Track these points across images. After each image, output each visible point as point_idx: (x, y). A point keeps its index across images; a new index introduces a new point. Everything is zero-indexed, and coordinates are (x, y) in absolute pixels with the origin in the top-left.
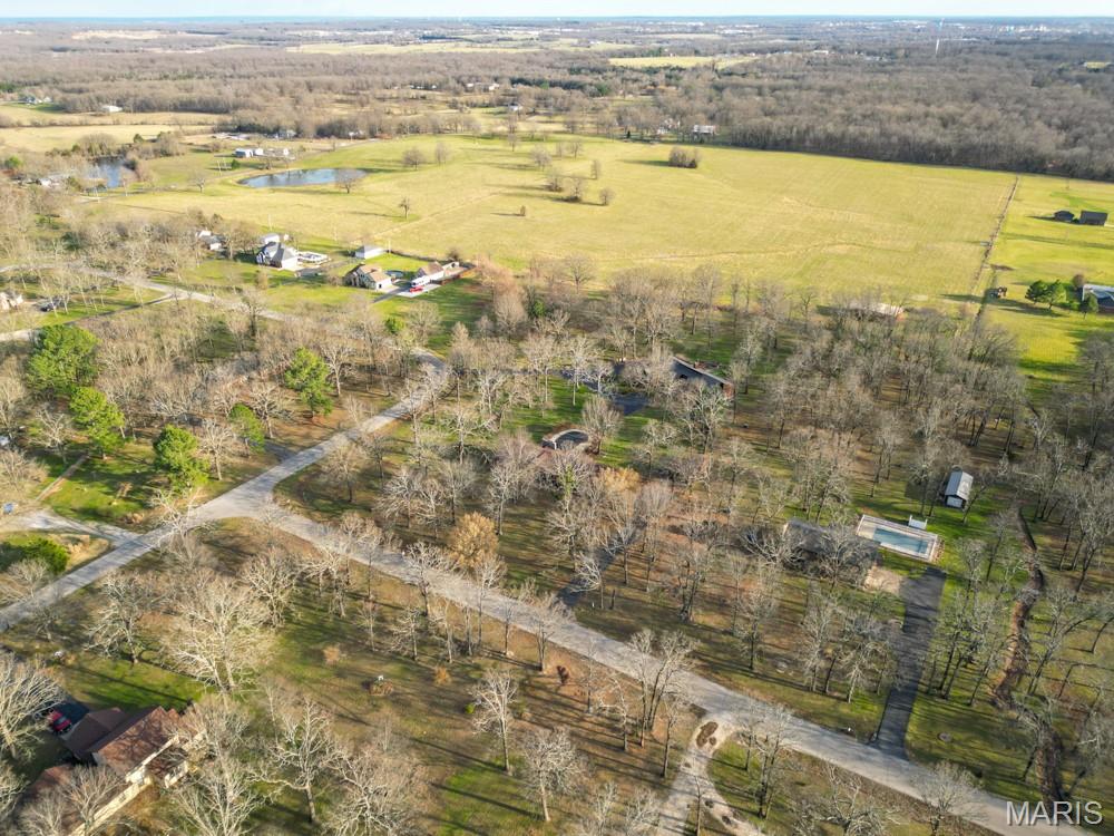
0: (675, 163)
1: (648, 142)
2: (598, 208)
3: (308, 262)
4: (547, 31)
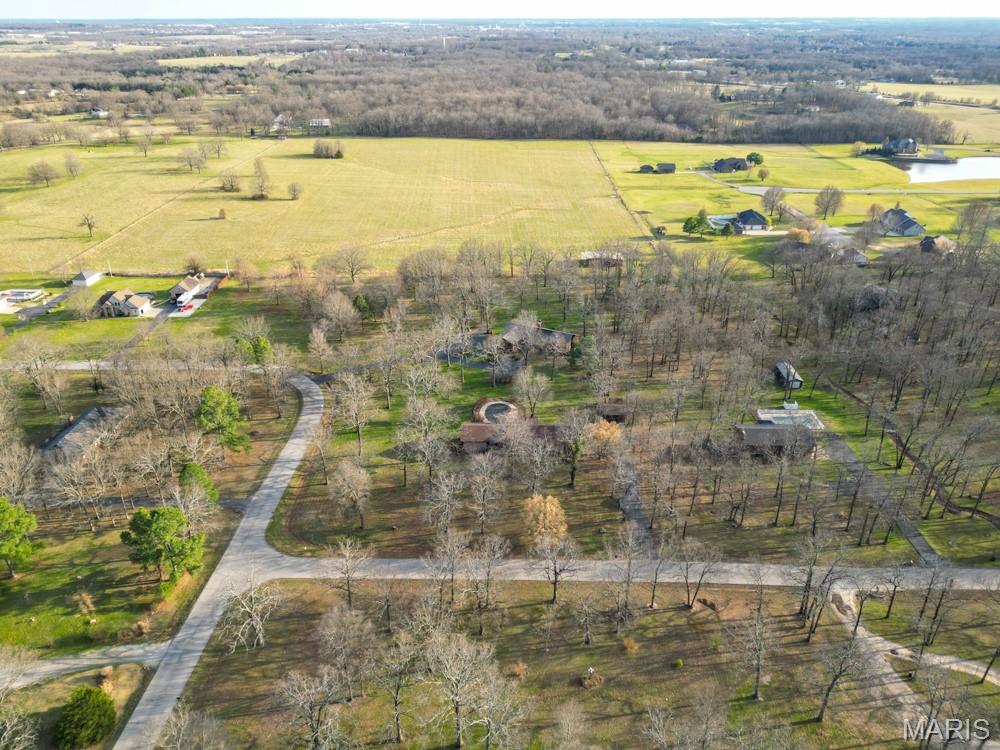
0: (319, 154)
1: (276, 137)
2: (290, 202)
3: (23, 301)
4: (51, 33)
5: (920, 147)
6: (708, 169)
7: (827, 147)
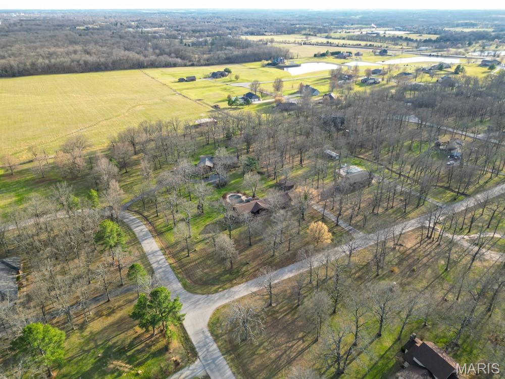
5: (285, 61)
6: (209, 77)
7: (249, 64)
